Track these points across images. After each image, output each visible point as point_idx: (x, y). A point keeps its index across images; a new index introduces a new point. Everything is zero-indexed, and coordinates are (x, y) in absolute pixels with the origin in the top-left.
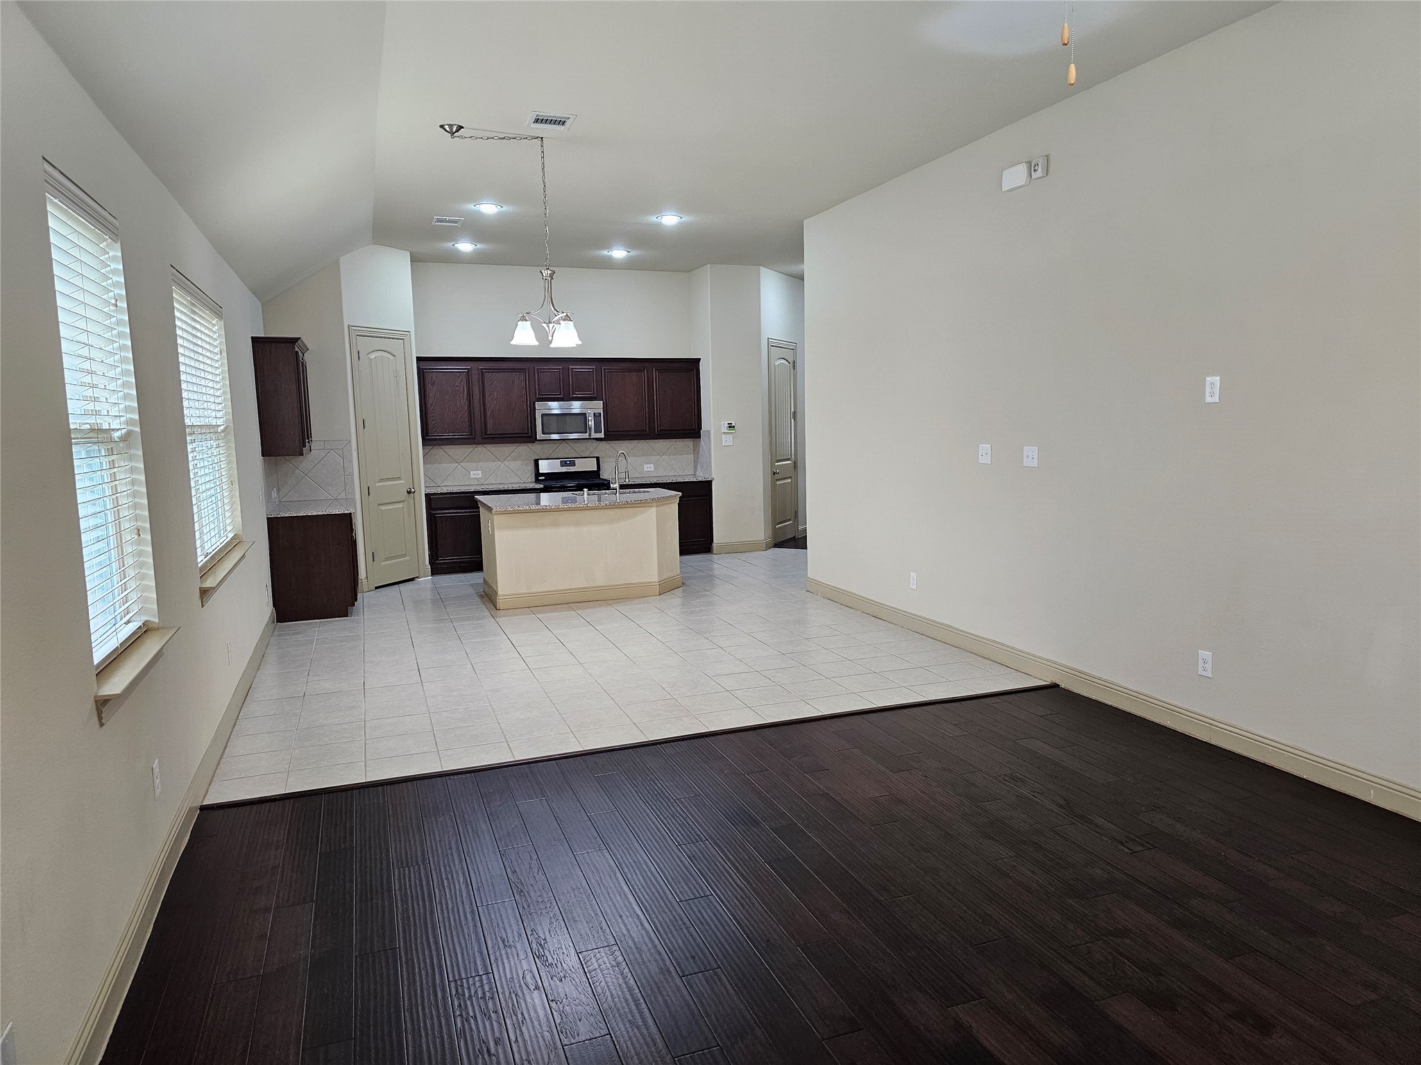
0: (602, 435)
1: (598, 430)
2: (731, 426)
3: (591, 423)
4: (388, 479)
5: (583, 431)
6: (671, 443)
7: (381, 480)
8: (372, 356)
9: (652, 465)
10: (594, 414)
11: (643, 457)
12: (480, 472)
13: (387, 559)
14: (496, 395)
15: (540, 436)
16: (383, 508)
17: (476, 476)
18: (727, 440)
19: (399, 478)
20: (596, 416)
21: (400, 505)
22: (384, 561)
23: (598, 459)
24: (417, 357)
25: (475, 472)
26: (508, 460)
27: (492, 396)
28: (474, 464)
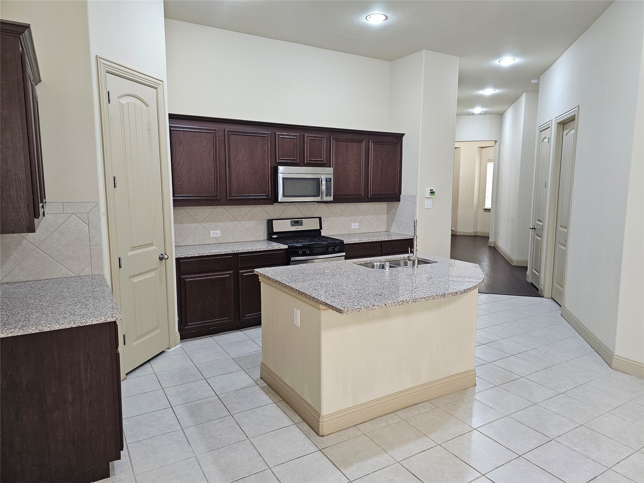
0: (331, 198)
1: (328, 194)
2: (432, 192)
3: (324, 187)
4: (140, 247)
5: (315, 194)
6: (372, 205)
7: (134, 248)
8: (124, 101)
9: (358, 224)
10: (326, 178)
11: (351, 217)
12: (219, 232)
13: (138, 338)
14: (241, 156)
15: (280, 198)
16: (135, 280)
17: (215, 236)
18: (428, 204)
19: (151, 244)
20: (328, 181)
21: (152, 274)
22: (135, 341)
23: (320, 218)
24: (169, 114)
25: (215, 231)
26: (244, 221)
27: (237, 159)
28: (214, 224)
